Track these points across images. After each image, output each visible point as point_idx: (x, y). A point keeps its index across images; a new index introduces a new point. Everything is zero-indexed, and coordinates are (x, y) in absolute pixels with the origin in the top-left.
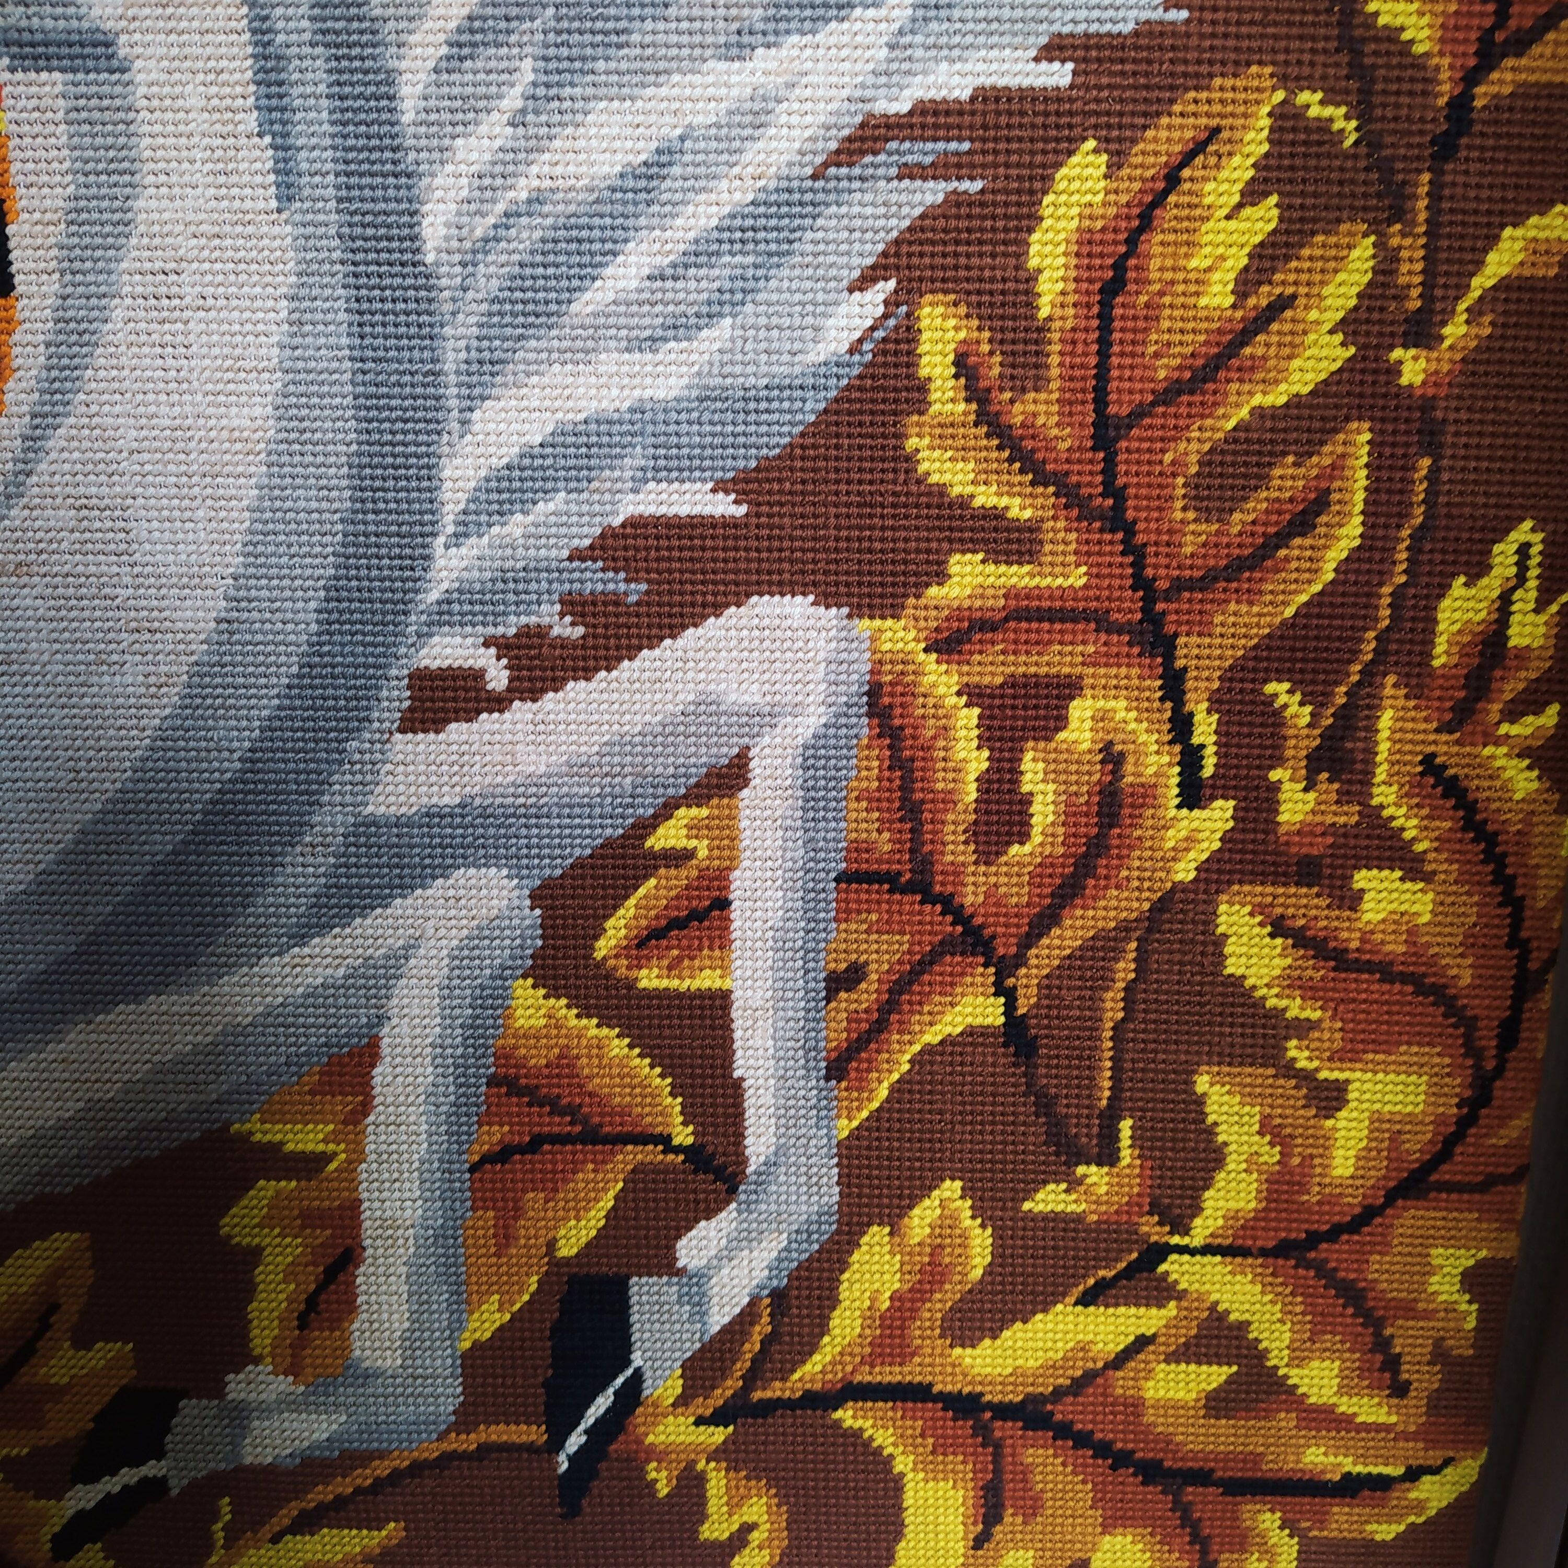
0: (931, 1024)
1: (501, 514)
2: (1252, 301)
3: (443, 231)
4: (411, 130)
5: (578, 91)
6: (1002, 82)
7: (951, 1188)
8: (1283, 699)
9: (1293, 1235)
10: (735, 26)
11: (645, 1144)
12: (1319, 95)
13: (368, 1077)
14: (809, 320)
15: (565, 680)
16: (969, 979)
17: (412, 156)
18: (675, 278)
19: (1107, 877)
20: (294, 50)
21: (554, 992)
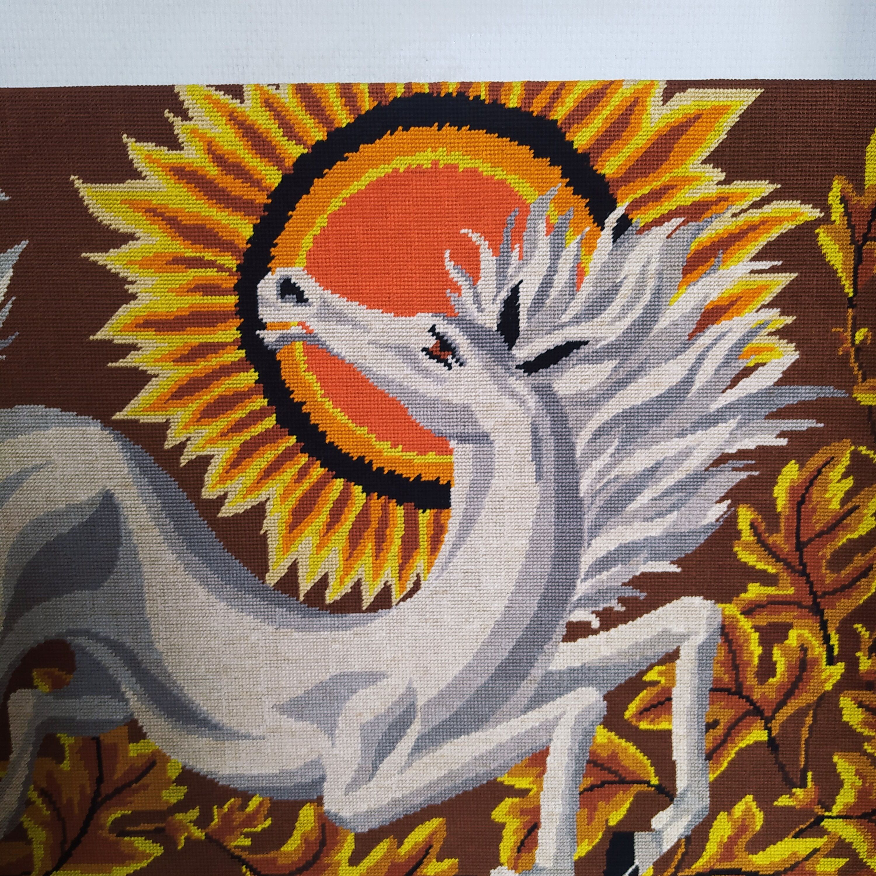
0: (742, 740)
1: (600, 572)
2: (846, 507)
3: (587, 488)
4: (579, 459)
5: (632, 447)
6: (765, 444)
7: (749, 798)
8: (860, 629)
9: (867, 811)
10: (681, 429)
11: (641, 784)
12: (865, 448)
13: (545, 760)
14: (702, 512)
15: (618, 625)
16: (755, 724)
17: (579, 466)
18: (659, 500)
19: (802, 689)
20: (545, 437)
21: (610, 730)
